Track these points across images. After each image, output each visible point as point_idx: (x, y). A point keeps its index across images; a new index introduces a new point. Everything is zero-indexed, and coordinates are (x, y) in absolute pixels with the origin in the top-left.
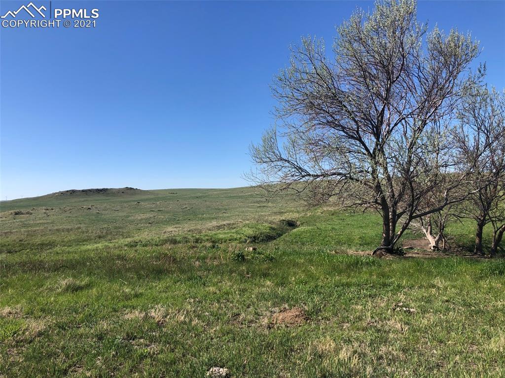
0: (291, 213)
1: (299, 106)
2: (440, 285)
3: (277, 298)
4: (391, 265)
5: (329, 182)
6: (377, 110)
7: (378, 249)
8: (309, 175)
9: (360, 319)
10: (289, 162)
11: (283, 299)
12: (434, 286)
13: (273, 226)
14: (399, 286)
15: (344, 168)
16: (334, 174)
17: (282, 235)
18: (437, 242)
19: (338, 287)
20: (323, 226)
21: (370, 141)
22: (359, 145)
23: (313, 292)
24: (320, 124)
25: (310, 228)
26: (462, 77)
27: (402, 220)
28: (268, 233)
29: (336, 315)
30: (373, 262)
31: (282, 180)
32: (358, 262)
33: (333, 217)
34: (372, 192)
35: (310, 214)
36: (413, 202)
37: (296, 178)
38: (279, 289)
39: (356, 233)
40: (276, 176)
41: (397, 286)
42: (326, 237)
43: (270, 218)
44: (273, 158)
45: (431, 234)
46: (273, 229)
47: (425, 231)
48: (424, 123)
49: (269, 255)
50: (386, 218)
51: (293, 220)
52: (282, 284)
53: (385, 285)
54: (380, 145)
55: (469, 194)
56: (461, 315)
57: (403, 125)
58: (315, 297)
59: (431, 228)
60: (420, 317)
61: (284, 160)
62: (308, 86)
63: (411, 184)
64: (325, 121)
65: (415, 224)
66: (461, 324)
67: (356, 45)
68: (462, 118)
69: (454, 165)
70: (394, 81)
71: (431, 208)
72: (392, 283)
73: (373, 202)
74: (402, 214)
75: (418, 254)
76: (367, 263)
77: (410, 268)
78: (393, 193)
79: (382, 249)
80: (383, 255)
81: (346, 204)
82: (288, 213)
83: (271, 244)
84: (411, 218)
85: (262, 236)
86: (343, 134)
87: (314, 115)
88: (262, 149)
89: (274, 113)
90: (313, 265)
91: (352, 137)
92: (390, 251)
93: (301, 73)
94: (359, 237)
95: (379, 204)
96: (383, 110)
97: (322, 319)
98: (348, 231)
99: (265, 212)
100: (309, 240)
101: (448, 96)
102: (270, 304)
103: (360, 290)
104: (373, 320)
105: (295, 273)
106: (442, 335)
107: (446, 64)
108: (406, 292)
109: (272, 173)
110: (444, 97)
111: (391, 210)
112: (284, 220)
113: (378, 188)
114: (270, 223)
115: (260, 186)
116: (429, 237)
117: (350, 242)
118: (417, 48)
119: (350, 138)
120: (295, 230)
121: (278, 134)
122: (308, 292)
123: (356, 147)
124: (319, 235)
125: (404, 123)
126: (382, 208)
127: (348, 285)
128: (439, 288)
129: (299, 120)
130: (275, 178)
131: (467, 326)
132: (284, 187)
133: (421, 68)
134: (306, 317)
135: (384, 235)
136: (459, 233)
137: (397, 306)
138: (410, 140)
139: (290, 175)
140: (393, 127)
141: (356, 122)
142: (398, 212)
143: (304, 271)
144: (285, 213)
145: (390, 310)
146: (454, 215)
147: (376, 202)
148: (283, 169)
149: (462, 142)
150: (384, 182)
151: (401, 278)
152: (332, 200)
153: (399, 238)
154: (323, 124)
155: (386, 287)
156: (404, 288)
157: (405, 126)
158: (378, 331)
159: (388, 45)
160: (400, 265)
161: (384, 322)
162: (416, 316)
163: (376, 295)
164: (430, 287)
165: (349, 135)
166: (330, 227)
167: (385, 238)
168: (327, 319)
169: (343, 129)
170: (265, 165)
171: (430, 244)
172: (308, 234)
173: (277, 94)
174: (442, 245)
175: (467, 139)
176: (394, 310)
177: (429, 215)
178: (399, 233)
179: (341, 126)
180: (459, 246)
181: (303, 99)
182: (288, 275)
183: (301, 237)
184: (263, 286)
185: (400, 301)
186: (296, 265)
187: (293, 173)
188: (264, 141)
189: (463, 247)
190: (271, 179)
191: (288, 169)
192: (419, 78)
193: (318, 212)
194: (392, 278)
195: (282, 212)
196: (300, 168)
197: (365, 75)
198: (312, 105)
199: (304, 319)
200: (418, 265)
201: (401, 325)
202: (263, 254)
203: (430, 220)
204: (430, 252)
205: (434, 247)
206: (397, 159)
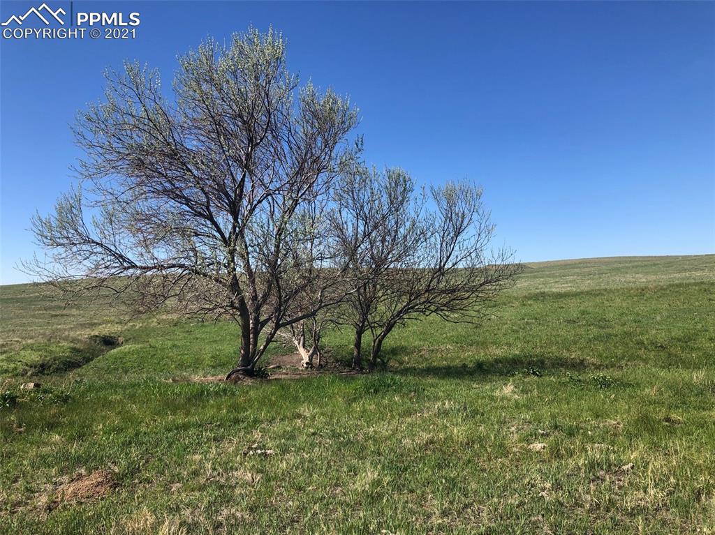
0: (109, 325)
1: (120, 163)
2: (307, 414)
3: (67, 459)
4: (247, 392)
5: (164, 278)
6: (234, 179)
7: (234, 372)
8: (135, 266)
9: (196, 473)
10: (101, 245)
11: (78, 461)
12: (299, 416)
13: (78, 346)
14: (256, 421)
15: (188, 257)
16: (173, 266)
17: (92, 360)
18: (311, 358)
19: (169, 430)
20: (158, 342)
21: (225, 221)
22: (210, 226)
23: (130, 443)
24: (153, 192)
25: (138, 346)
26: (339, 150)
27: (267, 330)
28: (67, 357)
29: (162, 473)
30: (225, 391)
31: (91, 274)
32: (203, 392)
33: (176, 328)
34: (226, 292)
35: (141, 325)
36: (280, 305)
37: (113, 271)
38: (72, 446)
39: (208, 351)
40: (81, 266)
41: (253, 421)
42: (163, 359)
43: (72, 334)
44: (76, 239)
45: (304, 347)
46: (78, 351)
47: (296, 343)
48: (296, 203)
49: (62, 392)
50: (245, 327)
51: (112, 335)
52: (81, 437)
53: (237, 421)
54: (239, 228)
55: (346, 294)
56: (327, 450)
57: (269, 203)
58: (133, 450)
59: (304, 339)
60: (278, 460)
61: (95, 243)
62: (134, 136)
63: (277, 282)
64: (159, 187)
65: (283, 334)
66: (326, 462)
67: (205, 86)
68: (340, 200)
69: (331, 258)
70: (258, 144)
71: (305, 313)
72: (246, 418)
73: (227, 306)
74: (266, 321)
75: (287, 374)
76: (216, 393)
77: (272, 395)
78: (256, 294)
79: (239, 370)
80: (239, 379)
81: (190, 309)
82: (104, 325)
83: (71, 375)
84: (278, 326)
85: (56, 363)
86: (187, 209)
87: (144, 178)
88: (54, 223)
89: (79, 169)
90: (135, 403)
91: (200, 215)
92: (250, 373)
93: (123, 114)
94: (210, 355)
95: (235, 308)
96: (243, 180)
97: (141, 482)
98: (196, 348)
99: (64, 324)
100: (136, 365)
101: (323, 170)
102: (54, 471)
103: (202, 432)
104: (215, 473)
105: (104, 418)
106: (301, 479)
107: (320, 131)
108: (264, 429)
109: (74, 262)
110: (319, 171)
111: (252, 317)
112: (97, 336)
113: (235, 286)
114: (72, 342)
115: (50, 283)
116: (302, 351)
117: (197, 364)
118: (288, 104)
119: (196, 215)
120: (114, 351)
121: (83, 201)
122: (123, 445)
123: (206, 229)
124: (152, 356)
125: (271, 201)
126: (240, 315)
127: (186, 427)
128: (305, 418)
129: (118, 183)
130: (78, 270)
131: (332, 464)
132: (94, 284)
133: (293, 132)
134: (114, 484)
135: (242, 351)
136: (338, 344)
137: (250, 448)
138: (278, 223)
139: (103, 266)
140: (256, 205)
141: (206, 194)
142: (262, 318)
143: (120, 412)
144: (100, 324)
145: (239, 456)
146: (330, 320)
147: (232, 305)
148: (93, 257)
149: (339, 228)
150: (244, 278)
151: (260, 409)
152: (169, 302)
153: (261, 355)
154: (158, 192)
155: (239, 425)
156: (262, 422)
157: (272, 204)
158: (221, 487)
159: (250, 95)
160: (260, 392)
161: (230, 474)
162: (274, 459)
163: (223, 437)
164: (295, 418)
165: (195, 211)
166: (170, 344)
167: (243, 356)
168: (149, 481)
169: (188, 202)
170: (61, 249)
171: (303, 360)
172: (135, 356)
173: (83, 141)
174: (317, 361)
175: (345, 226)
176: (245, 454)
177: (302, 321)
178: (262, 347)
179: (184, 197)
180: (337, 361)
181: (127, 152)
182: (93, 420)
183: (124, 360)
184: (45, 444)
185: (254, 442)
186: (108, 404)
187: (108, 263)
188: (60, 213)
189: (341, 361)
190: (72, 272)
191: (99, 257)
192: (289, 142)
193: (153, 322)
194: (247, 411)
195: (95, 324)
196: (121, 256)
197: (219, 131)
198: (140, 163)
199: (111, 487)
200: (283, 388)
201: (252, 475)
202: (51, 393)
203: (303, 328)
204: (302, 370)
205: (307, 363)
206: (260, 249)
